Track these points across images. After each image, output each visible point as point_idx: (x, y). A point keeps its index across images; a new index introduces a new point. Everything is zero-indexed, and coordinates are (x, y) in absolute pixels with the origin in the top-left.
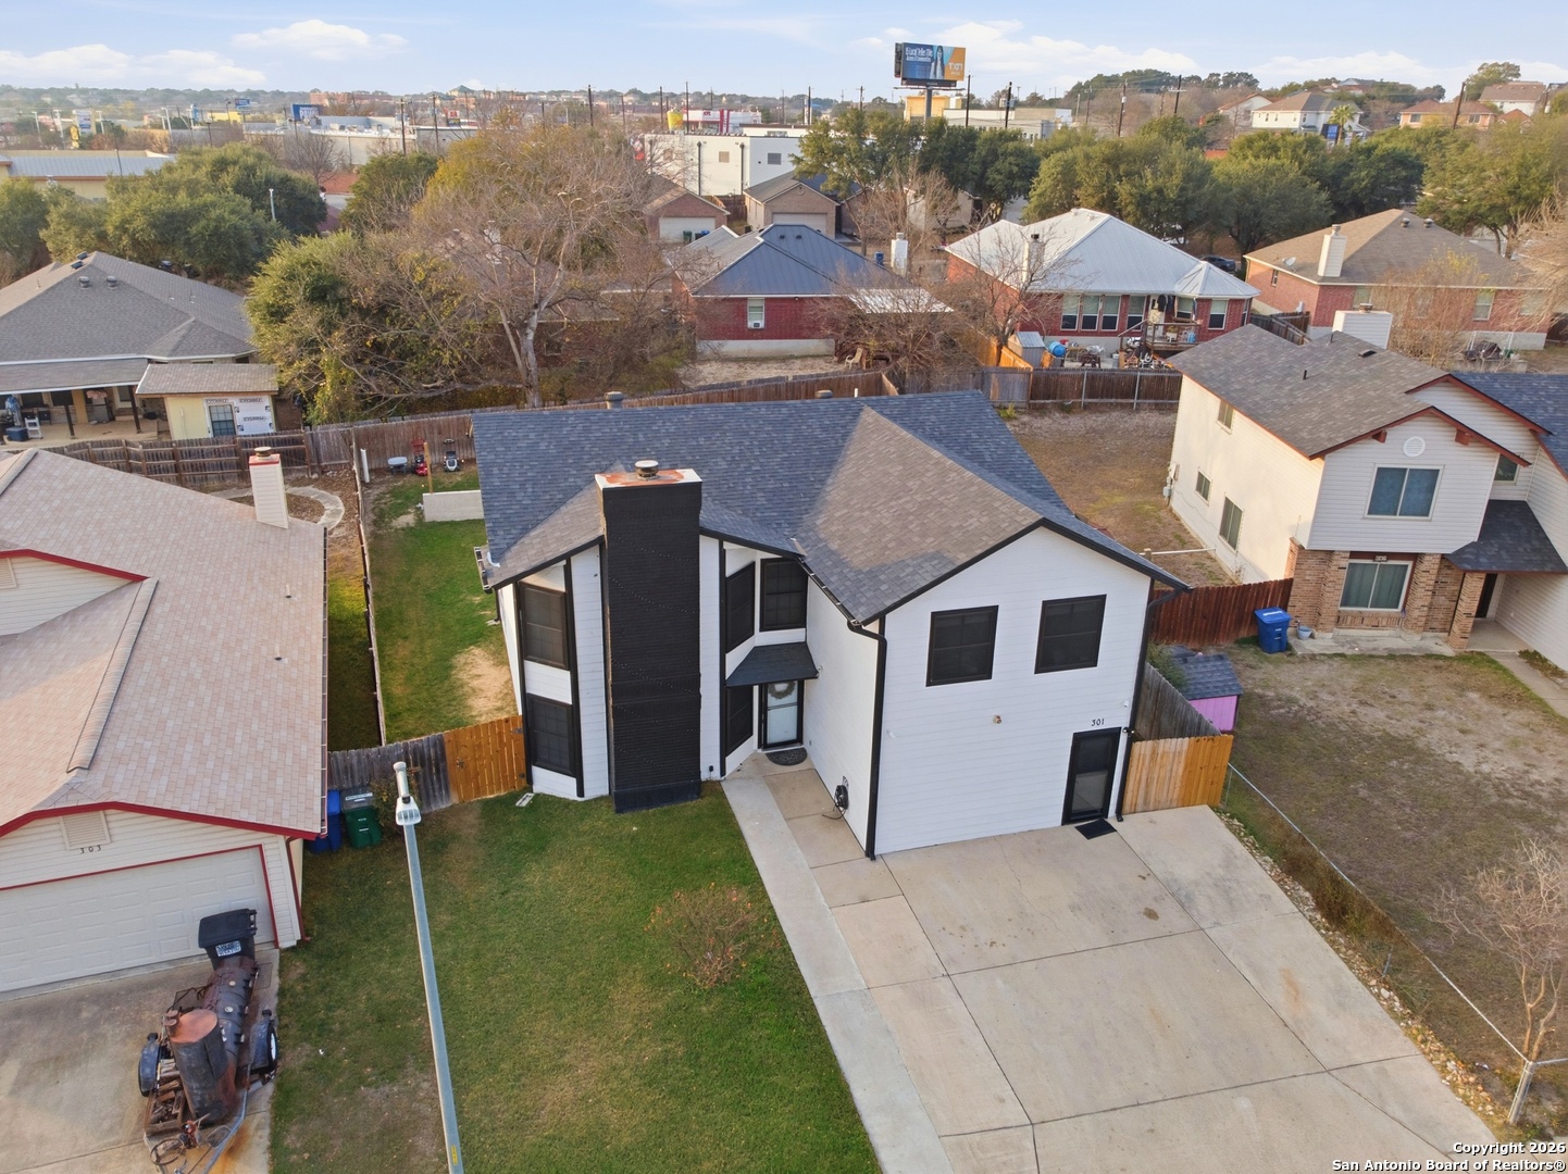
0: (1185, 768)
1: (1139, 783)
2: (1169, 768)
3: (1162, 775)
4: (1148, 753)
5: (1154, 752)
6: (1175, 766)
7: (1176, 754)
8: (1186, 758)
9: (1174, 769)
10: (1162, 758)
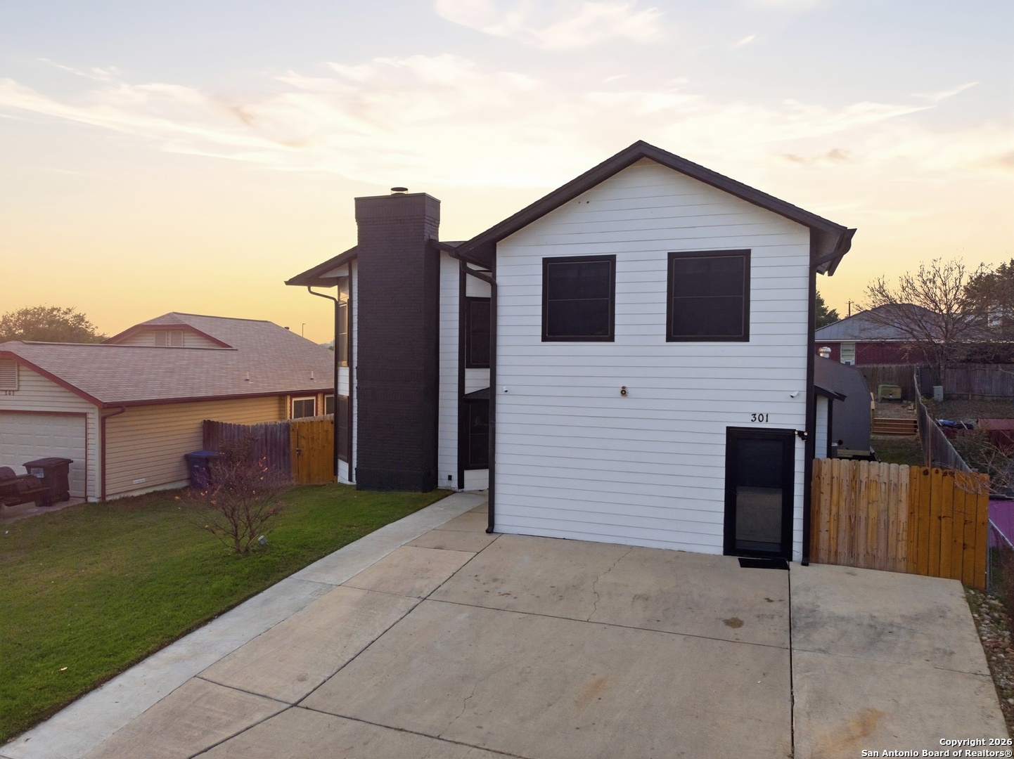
0: (911, 513)
1: (838, 521)
2: (882, 506)
3: (873, 514)
4: (846, 478)
5: (854, 478)
6: (892, 505)
7: (893, 487)
8: (910, 496)
9: (892, 510)
10: (868, 487)
